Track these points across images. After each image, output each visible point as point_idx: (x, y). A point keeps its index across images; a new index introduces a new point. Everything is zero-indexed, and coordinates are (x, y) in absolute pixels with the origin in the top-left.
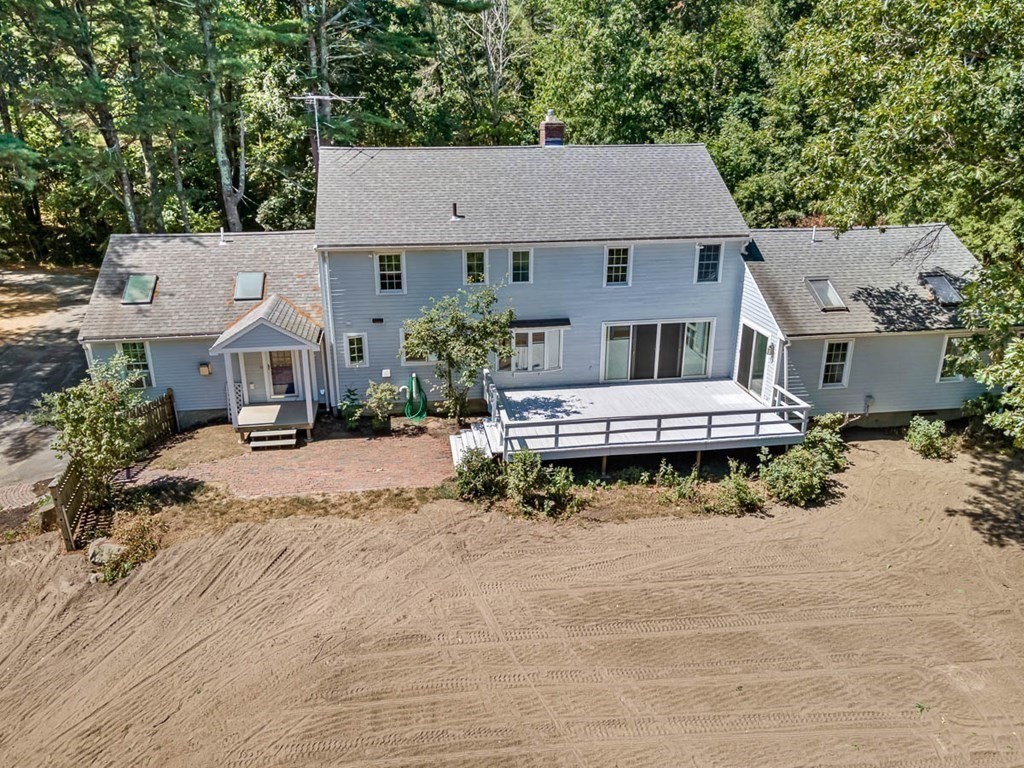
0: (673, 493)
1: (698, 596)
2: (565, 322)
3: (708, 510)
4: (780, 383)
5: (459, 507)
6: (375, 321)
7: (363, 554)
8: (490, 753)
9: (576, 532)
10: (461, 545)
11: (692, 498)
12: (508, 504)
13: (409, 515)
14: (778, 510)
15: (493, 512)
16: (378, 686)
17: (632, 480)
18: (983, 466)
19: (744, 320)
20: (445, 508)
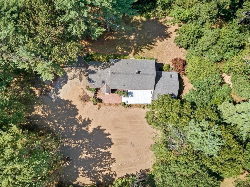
3: (141, 108)
5: (122, 106)
7: (114, 111)
9: (130, 109)
13: (118, 107)
14: (146, 108)
15: (124, 107)
20: (120, 106)
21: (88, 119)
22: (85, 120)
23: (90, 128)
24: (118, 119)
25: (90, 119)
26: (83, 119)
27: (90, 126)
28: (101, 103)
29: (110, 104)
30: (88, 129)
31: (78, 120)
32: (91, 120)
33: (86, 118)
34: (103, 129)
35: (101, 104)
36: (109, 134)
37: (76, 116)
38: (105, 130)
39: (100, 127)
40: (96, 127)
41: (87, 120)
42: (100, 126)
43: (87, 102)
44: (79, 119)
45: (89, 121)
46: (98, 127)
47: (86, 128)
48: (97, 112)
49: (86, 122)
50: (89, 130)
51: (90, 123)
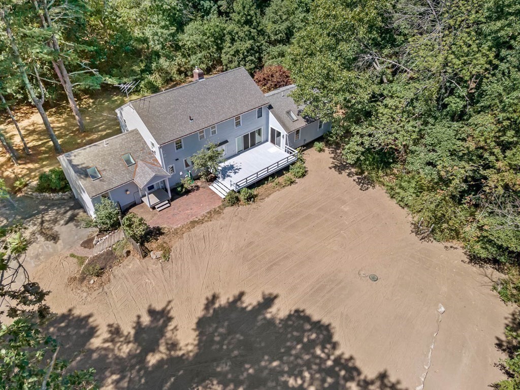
0: (274, 184)
1: (295, 210)
2: (226, 142)
3: (284, 186)
4: (287, 144)
5: (232, 208)
6: (176, 160)
7: (222, 229)
8: (283, 257)
9: (261, 204)
10: (241, 218)
11: (278, 184)
12: (242, 202)
13: (222, 215)
14: (297, 180)
15: (240, 206)
16: (253, 255)
17: (264, 184)
18: (331, 151)
19: (270, 126)
20: (229, 210)
21: (151, 312)
22: (138, 326)
23: (178, 337)
24: (251, 243)
25: (158, 307)
26: (128, 329)
27: (176, 328)
28: (160, 238)
29: (194, 223)
30: (173, 346)
31: (106, 349)
32: (163, 310)
33: (139, 317)
34: (231, 299)
35: (166, 239)
36: (269, 301)
37: (93, 340)
38: (242, 294)
39: (215, 297)
40: (200, 313)
41: (146, 320)
42: (210, 298)
43: (111, 267)
44: (112, 340)
45: (161, 317)
46: (207, 307)
47: (162, 348)
48: (166, 272)
49: (148, 329)
50: (182, 344)
51: (170, 319)
